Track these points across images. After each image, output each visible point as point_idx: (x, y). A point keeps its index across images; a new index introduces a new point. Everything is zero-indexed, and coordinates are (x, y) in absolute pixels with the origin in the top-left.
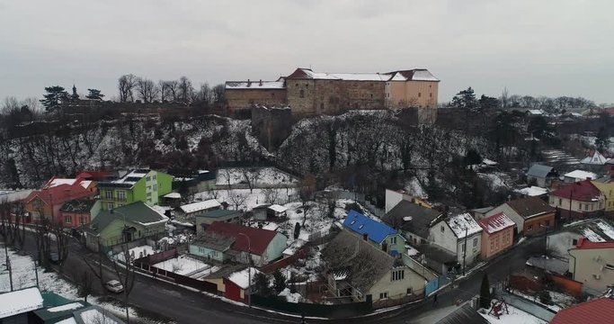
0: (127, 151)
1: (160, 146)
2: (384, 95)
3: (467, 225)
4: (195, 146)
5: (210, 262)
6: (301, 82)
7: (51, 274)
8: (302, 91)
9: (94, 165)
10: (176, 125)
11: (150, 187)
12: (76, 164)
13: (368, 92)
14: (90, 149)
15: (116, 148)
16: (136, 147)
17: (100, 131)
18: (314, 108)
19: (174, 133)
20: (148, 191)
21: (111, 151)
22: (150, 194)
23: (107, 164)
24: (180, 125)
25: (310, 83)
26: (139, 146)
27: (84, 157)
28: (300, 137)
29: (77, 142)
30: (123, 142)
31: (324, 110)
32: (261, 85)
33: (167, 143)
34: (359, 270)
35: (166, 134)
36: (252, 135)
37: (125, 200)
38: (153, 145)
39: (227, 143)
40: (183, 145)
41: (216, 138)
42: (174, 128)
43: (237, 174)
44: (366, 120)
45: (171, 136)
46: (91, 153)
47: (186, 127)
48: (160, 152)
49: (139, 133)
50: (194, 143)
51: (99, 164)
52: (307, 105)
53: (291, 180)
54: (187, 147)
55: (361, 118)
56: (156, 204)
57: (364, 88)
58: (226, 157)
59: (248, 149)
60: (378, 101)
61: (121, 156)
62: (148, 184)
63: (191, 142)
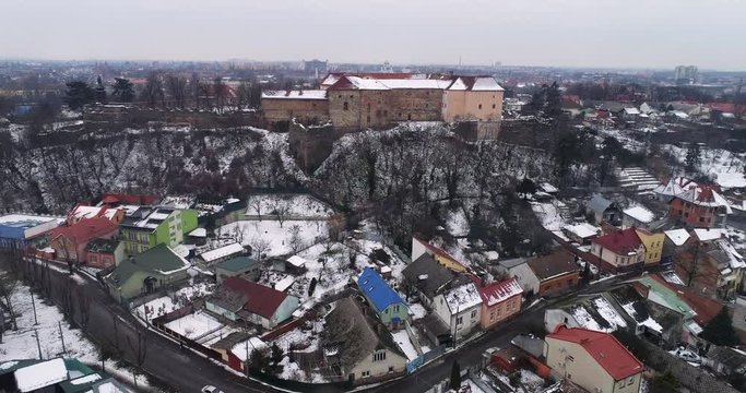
0: (156, 170)
1: (189, 167)
2: (441, 105)
3: (467, 297)
4: (227, 167)
5: (223, 320)
6: (345, 94)
7: (76, 331)
8: (346, 104)
9: (120, 185)
10: (207, 139)
11: (173, 227)
12: (102, 185)
13: (423, 102)
14: (116, 167)
15: (143, 166)
16: (164, 166)
17: (126, 143)
18: (359, 121)
19: (204, 151)
20: (171, 231)
21: (138, 170)
22: (173, 234)
23: (134, 185)
24: (211, 141)
25: (356, 94)
26: (168, 164)
27: (109, 175)
28: (341, 158)
29: (102, 158)
30: (151, 159)
31: (371, 124)
32: (301, 94)
33: (197, 162)
34: (349, 347)
35: (196, 151)
36: (288, 154)
37: (147, 243)
38: (182, 165)
39: (260, 164)
40: (214, 165)
41: (249, 158)
42: (204, 144)
43: (269, 201)
44: (417, 138)
45: (201, 154)
46: (118, 171)
47: (218, 143)
48: (189, 174)
49: (168, 148)
50: (226, 163)
51: (125, 185)
52: (351, 118)
53: (325, 211)
54: (218, 169)
55: (410, 134)
56: (180, 243)
57: (418, 96)
58: (258, 182)
59: (283, 172)
60: (434, 111)
61: (149, 177)
62: (171, 224)
63: (222, 163)
